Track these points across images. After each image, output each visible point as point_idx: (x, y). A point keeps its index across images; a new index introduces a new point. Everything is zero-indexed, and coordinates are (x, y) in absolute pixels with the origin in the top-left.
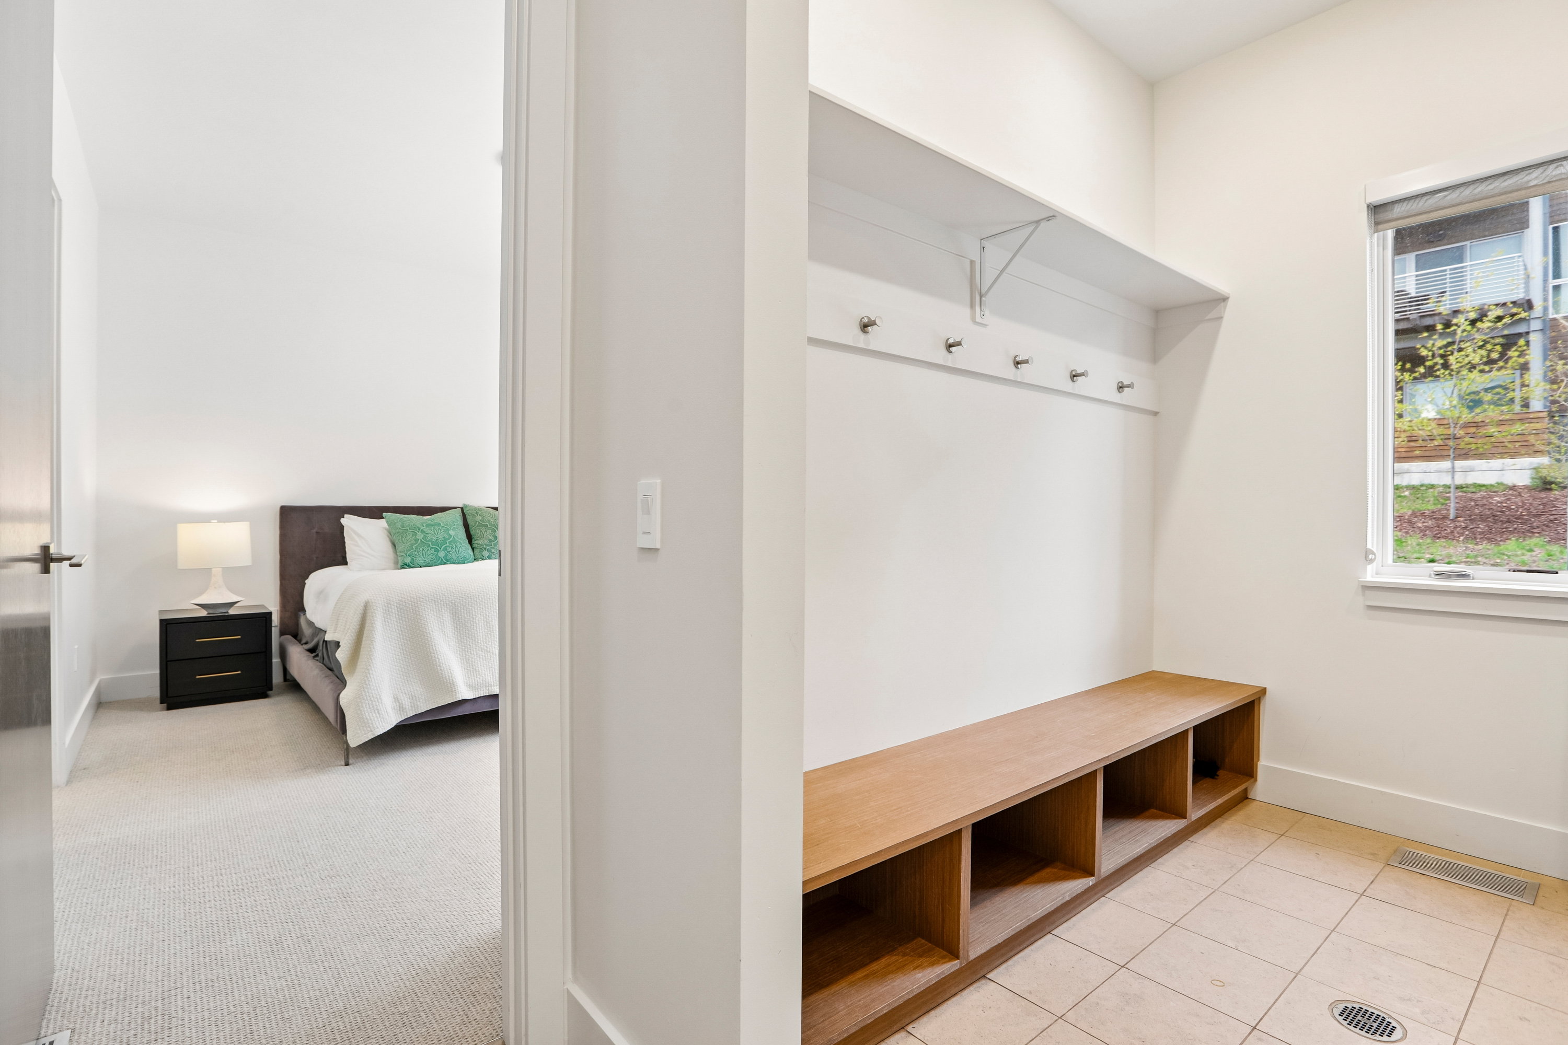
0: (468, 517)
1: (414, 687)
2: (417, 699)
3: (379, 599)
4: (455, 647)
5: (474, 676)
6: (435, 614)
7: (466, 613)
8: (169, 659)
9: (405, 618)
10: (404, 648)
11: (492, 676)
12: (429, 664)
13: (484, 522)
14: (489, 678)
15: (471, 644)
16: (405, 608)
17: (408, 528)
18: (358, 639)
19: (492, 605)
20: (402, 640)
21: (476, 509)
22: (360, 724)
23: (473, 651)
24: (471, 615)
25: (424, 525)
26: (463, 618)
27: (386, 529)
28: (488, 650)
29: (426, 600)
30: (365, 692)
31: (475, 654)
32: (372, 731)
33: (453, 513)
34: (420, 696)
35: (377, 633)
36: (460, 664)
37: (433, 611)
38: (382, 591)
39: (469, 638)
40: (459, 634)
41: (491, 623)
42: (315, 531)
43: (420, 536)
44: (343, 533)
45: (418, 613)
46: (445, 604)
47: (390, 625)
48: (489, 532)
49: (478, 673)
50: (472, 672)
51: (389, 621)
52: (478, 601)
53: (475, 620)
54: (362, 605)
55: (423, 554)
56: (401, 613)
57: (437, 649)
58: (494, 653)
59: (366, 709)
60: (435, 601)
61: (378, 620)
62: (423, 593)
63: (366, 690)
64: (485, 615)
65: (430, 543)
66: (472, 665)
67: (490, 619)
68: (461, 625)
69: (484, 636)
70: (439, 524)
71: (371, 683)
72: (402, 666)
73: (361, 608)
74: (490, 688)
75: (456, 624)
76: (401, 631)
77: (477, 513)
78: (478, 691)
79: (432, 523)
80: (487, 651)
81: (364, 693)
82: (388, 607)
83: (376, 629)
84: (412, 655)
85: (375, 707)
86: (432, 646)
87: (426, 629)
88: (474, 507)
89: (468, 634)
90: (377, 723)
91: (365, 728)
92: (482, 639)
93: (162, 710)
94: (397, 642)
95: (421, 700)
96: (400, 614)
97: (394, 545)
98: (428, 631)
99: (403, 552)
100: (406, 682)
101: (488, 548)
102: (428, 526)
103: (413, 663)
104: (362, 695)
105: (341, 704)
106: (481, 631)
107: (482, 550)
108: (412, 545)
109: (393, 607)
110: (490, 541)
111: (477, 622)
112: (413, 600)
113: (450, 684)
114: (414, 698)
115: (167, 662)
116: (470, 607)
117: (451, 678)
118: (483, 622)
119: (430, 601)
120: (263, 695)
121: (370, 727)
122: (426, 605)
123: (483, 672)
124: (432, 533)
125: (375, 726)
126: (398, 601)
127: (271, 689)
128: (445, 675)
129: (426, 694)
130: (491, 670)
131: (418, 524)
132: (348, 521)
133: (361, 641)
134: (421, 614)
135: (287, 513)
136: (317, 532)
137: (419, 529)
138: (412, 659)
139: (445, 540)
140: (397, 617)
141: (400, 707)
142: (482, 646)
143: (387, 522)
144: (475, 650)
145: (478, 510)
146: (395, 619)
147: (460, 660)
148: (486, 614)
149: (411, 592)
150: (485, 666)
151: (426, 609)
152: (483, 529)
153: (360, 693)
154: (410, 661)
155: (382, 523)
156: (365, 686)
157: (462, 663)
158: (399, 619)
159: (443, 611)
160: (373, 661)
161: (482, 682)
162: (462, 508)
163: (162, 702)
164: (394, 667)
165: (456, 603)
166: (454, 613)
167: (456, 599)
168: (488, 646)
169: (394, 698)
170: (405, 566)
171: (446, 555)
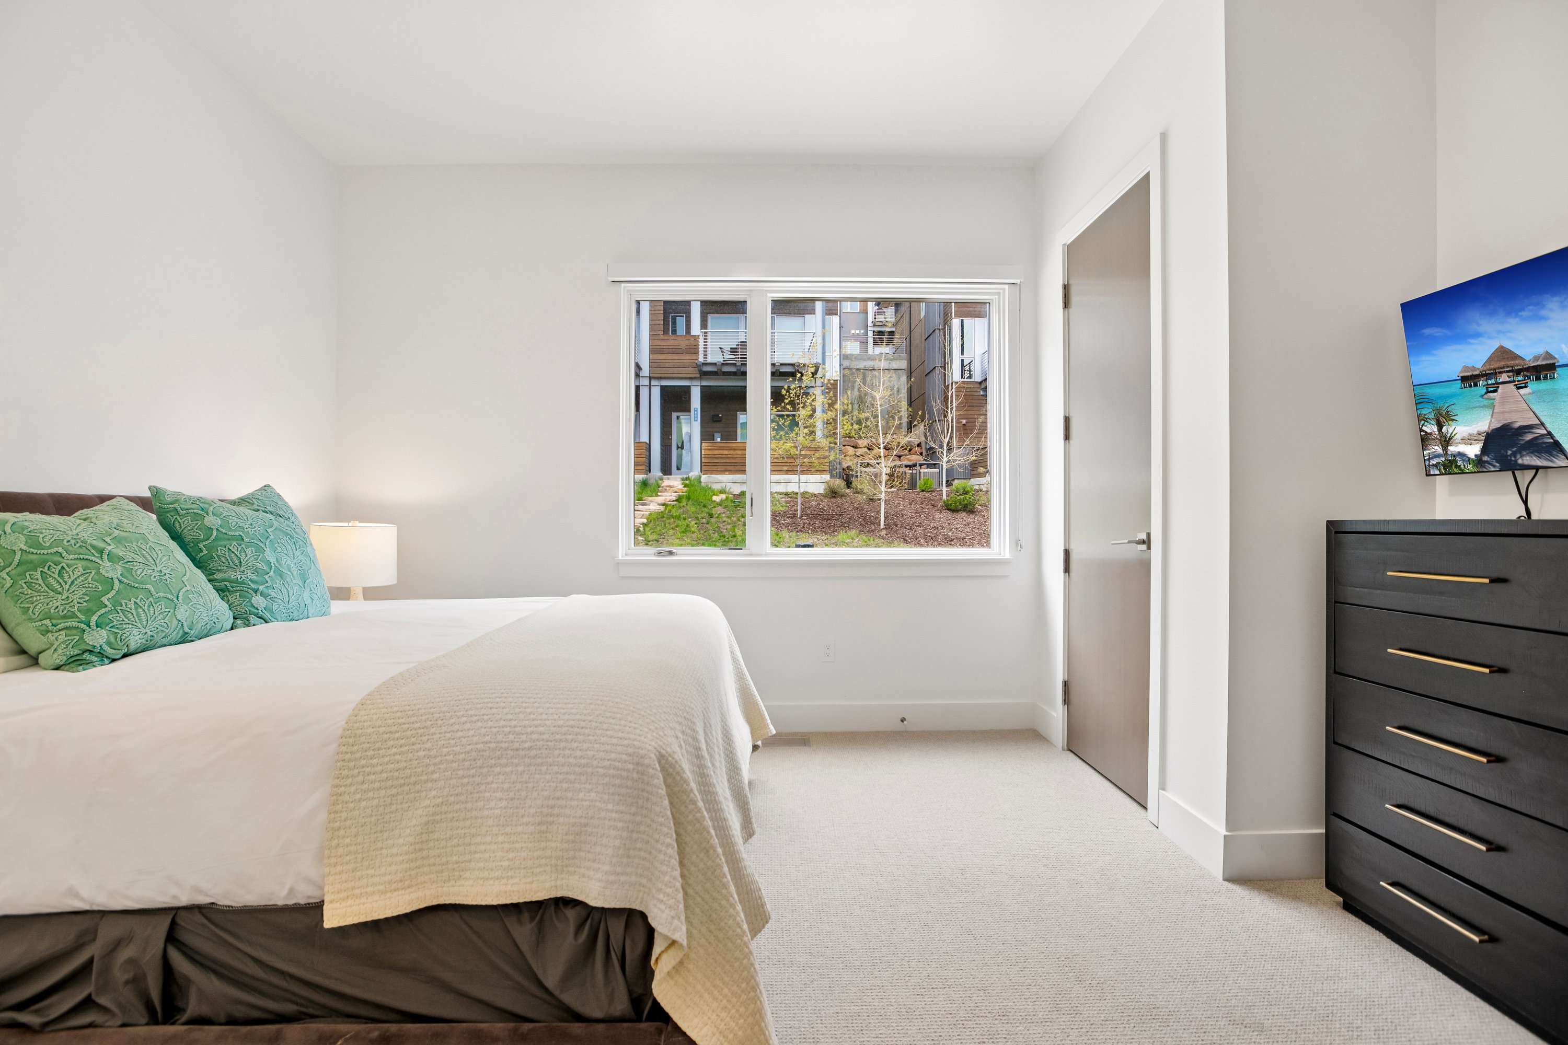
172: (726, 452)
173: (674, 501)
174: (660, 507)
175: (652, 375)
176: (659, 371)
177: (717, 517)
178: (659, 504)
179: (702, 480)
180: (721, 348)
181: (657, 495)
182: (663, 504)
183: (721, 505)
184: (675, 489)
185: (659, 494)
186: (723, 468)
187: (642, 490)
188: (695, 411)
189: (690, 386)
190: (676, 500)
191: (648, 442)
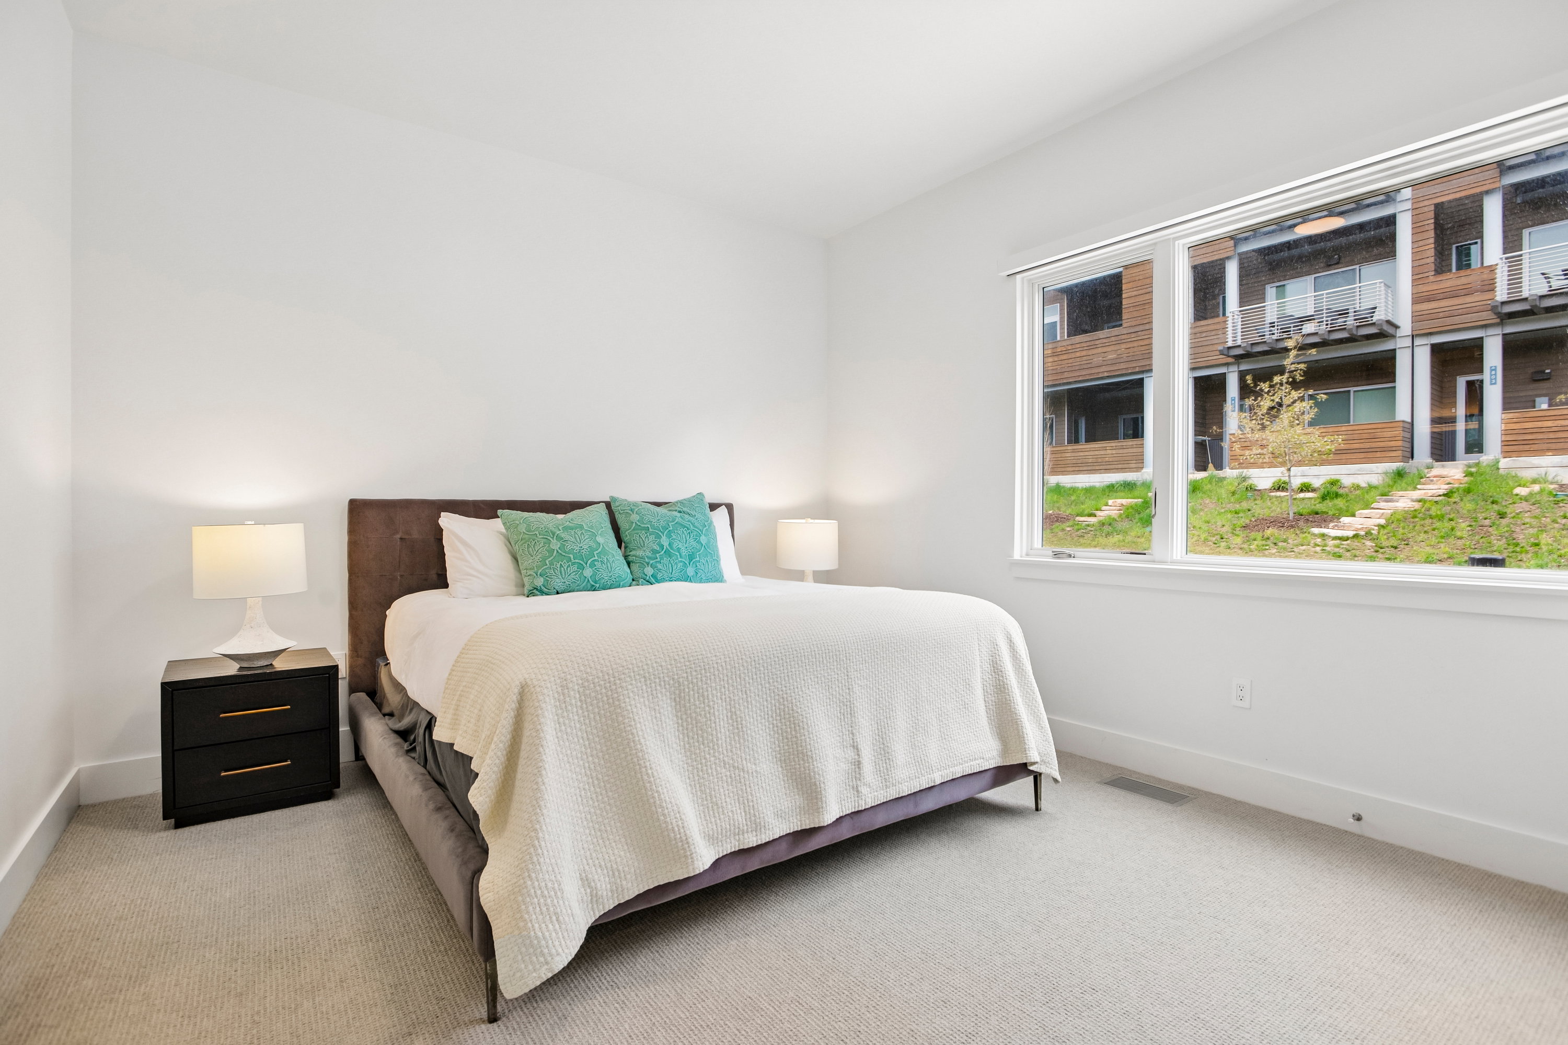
0: (617, 516)
1: (616, 851)
2: (622, 875)
3: (546, 678)
4: (681, 763)
5: (714, 817)
6: (647, 703)
7: (698, 698)
8: (176, 748)
9: (594, 713)
10: (594, 774)
11: (743, 814)
12: (640, 804)
13: (644, 523)
14: (740, 819)
15: (708, 756)
16: (593, 694)
17: (537, 533)
18: (508, 760)
19: (738, 680)
20: (590, 759)
21: (629, 504)
22: (523, 949)
23: (711, 769)
24: (706, 701)
25: (560, 528)
26: (693, 707)
27: (501, 534)
28: (736, 764)
29: (630, 677)
30: (531, 880)
31: (715, 773)
32: (547, 963)
33: (597, 509)
34: (626, 869)
35: (547, 751)
36: (691, 795)
37: (643, 697)
38: (551, 661)
39: (703, 744)
40: (686, 739)
41: (738, 713)
42: (398, 536)
43: (555, 545)
44: (441, 540)
45: (617, 703)
46: (663, 683)
47: (569, 730)
48: (652, 538)
49: (721, 810)
50: (710, 808)
51: (567, 722)
52: (716, 673)
53: (712, 711)
54: (516, 691)
55: (561, 572)
56: (586, 704)
57: (655, 774)
58: (746, 769)
59: (534, 916)
60: (644, 677)
61: (549, 722)
62: (625, 664)
63: (533, 875)
64: (728, 699)
65: (572, 556)
66: (711, 796)
67: (737, 706)
68: (689, 720)
69: (728, 739)
70: (581, 527)
71: (542, 860)
72: (592, 810)
73: (515, 698)
74: (741, 837)
75: (682, 719)
76: (588, 739)
77: (632, 510)
78: (722, 846)
79: (570, 524)
80: (734, 767)
81: (529, 883)
82: (563, 694)
83: (544, 743)
84: (608, 786)
85: (552, 909)
86: (646, 767)
87: (632, 734)
88: (626, 500)
89: (702, 737)
90: (557, 943)
91: (534, 958)
92: (724, 745)
93: (167, 829)
94: (581, 763)
95: (629, 876)
96: (584, 706)
97: (515, 559)
98: (637, 739)
99: (531, 569)
100: (601, 841)
101: (651, 562)
102: (566, 529)
103: (612, 801)
104: (526, 887)
105: (482, 904)
106: (723, 730)
107: (643, 565)
108: (544, 560)
109: (572, 693)
110: (655, 552)
111: (717, 713)
112: (607, 677)
113: (682, 841)
114: (617, 874)
115: (174, 751)
116: (705, 686)
117: (682, 831)
118: (725, 712)
119: (638, 677)
120: (327, 794)
121: (543, 955)
122: (630, 687)
123: (729, 806)
124: (573, 540)
125: (554, 951)
126: (580, 682)
127: (338, 786)
128: (672, 824)
129: (636, 864)
130: (741, 802)
131: (551, 527)
132: (447, 520)
133: (516, 764)
134: (623, 705)
135: (357, 508)
136: (401, 539)
137: (554, 535)
138: (610, 794)
139: (592, 551)
140: (580, 712)
141: (591, 896)
142: (726, 759)
143: (504, 524)
144: (714, 766)
145: (633, 507)
146: (576, 718)
147: (689, 788)
148: (729, 697)
149: (602, 662)
150: (731, 795)
151: (631, 695)
152: (643, 534)
153: (522, 881)
154: (606, 799)
155: (496, 525)
156: (531, 866)
157: (692, 793)
158: (584, 716)
159: (659, 695)
160: (545, 811)
161: (728, 827)
162: (608, 505)
163: (165, 817)
164: (578, 814)
165: (681, 680)
166: (678, 699)
167: (680, 672)
168: (735, 757)
169: (581, 879)
170: (534, 591)
171: (594, 574)
172: (1549, 424)
173: (1440, 496)
174: (1414, 503)
175: (1415, 333)
176: (1427, 326)
177: (1513, 517)
178: (1413, 501)
179: (1501, 465)
180: (1543, 274)
181: (1415, 489)
182: (1420, 501)
183: (1526, 501)
184: (1448, 480)
185: (1419, 487)
186: (1545, 446)
187: (1395, 482)
188: (1492, 370)
189: (1482, 338)
190: (1444, 495)
191: (1409, 420)
